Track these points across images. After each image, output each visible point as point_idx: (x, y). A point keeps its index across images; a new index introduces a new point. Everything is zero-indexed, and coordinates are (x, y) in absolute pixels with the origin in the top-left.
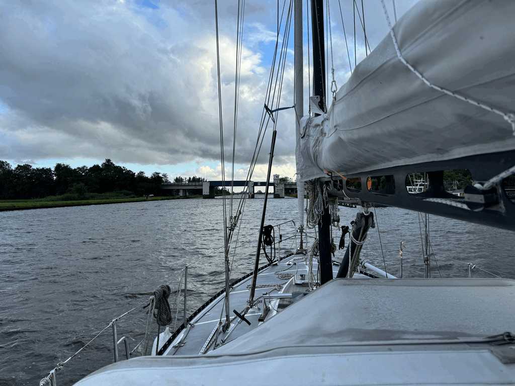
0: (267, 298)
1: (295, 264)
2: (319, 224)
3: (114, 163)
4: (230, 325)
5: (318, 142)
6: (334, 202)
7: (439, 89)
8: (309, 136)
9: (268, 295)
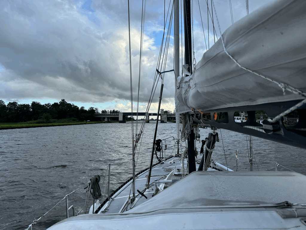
0: (157, 183)
1: (174, 163)
2: (188, 139)
3: (66, 101)
4: (135, 199)
5: (187, 91)
6: (196, 127)
7: (245, 69)
8: (182, 88)
9: (158, 181)
